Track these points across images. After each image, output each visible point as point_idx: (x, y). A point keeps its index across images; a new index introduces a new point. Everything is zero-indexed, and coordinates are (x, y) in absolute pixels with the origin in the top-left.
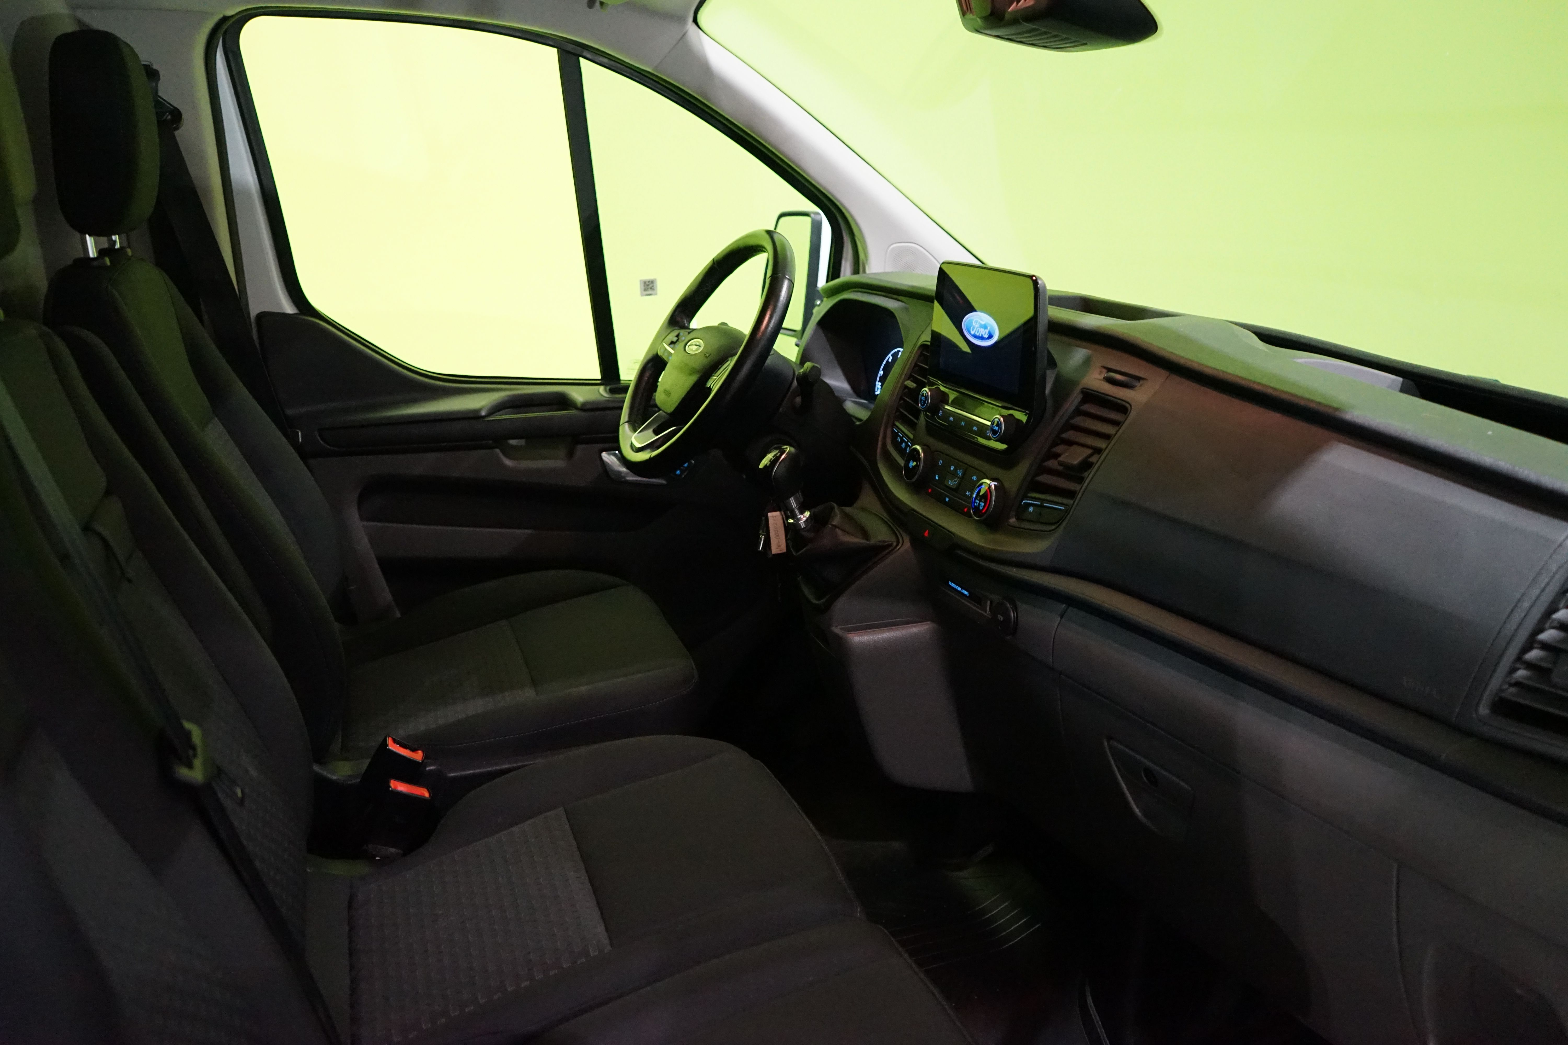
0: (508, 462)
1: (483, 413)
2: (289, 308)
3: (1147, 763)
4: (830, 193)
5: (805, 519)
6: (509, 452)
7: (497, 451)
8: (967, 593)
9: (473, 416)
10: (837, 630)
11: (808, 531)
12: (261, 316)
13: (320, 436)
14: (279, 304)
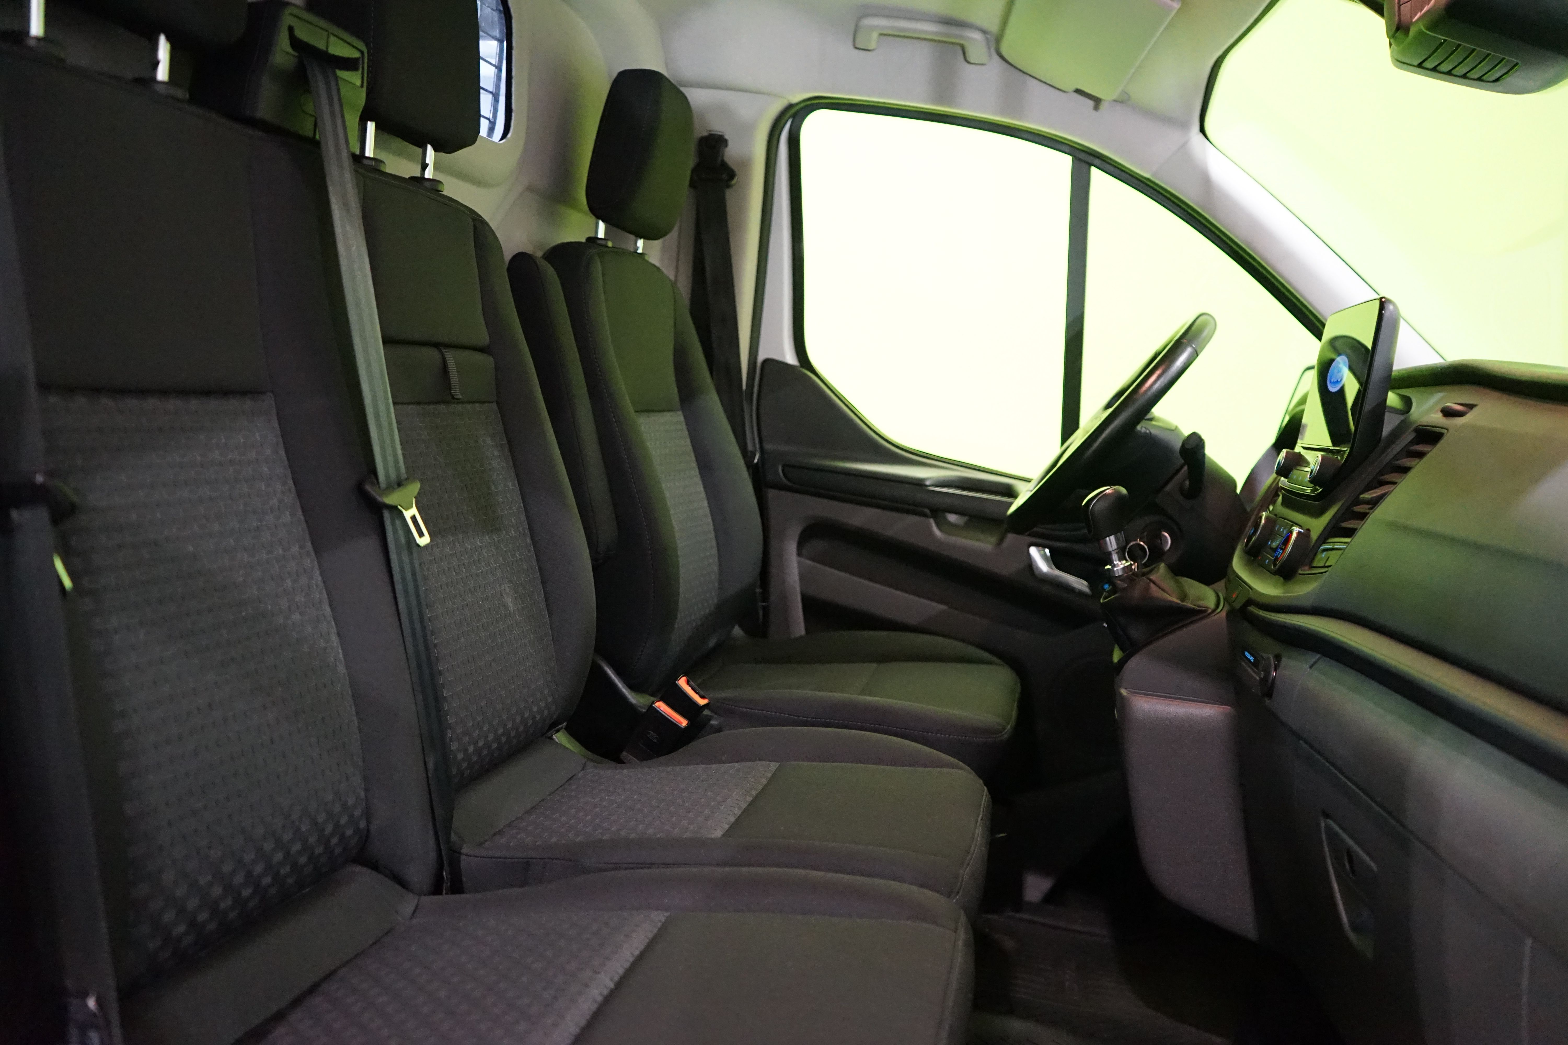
0: (937, 532)
1: (928, 483)
2: (790, 358)
3: (1350, 842)
4: (1320, 313)
5: (1122, 566)
6: (942, 524)
7: (932, 521)
8: (1252, 659)
9: (918, 484)
10: (1124, 692)
11: (1123, 580)
12: (767, 361)
13: (783, 471)
14: (783, 355)
